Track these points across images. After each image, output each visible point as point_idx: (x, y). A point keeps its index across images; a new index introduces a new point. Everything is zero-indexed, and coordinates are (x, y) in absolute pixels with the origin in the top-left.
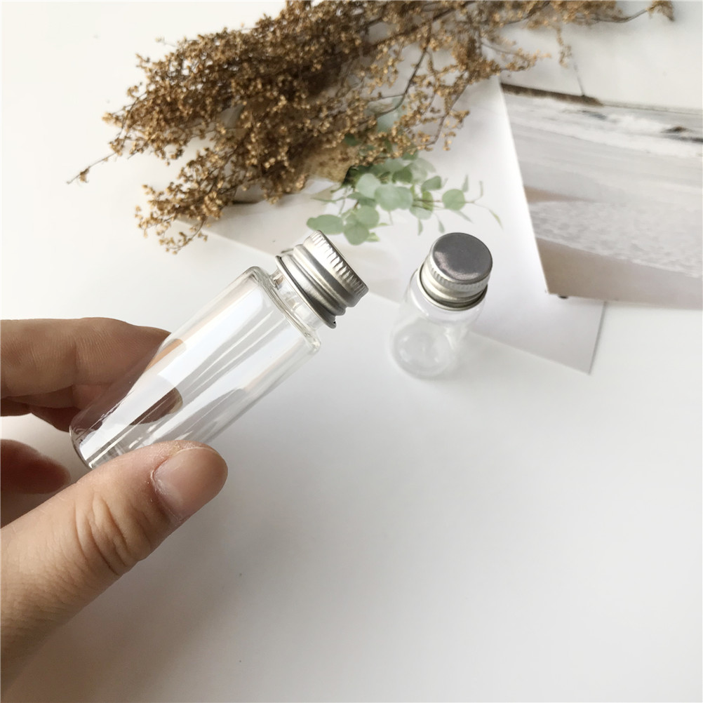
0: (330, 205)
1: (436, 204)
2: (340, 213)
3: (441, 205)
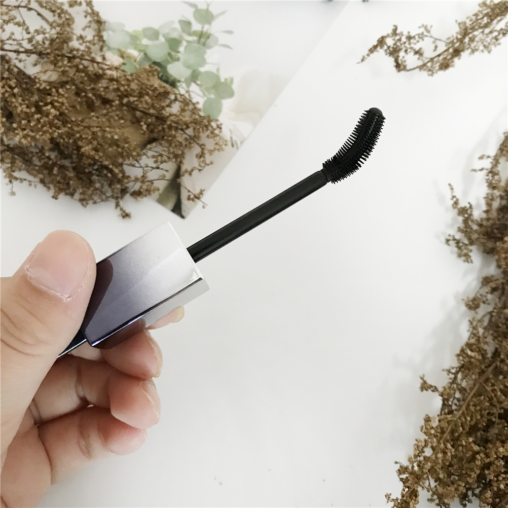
3: (207, 26)
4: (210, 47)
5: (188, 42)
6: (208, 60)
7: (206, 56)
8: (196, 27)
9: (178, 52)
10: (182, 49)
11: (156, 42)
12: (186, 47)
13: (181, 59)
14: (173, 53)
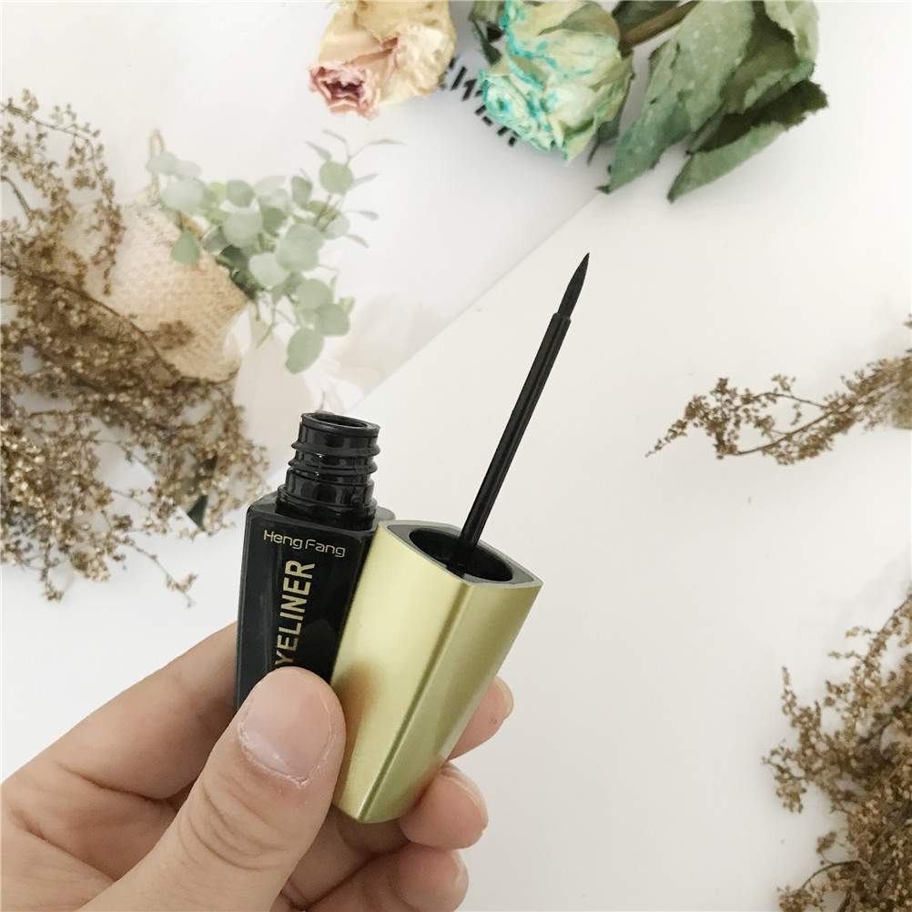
0: (276, 331)
1: (332, 203)
2: (295, 325)
3: (336, 197)
4: (331, 237)
5: (298, 220)
6: (322, 260)
7: (321, 252)
8: (319, 195)
9: (276, 235)
10: (283, 231)
11: (243, 210)
12: (292, 229)
13: (277, 251)
14: (267, 236)
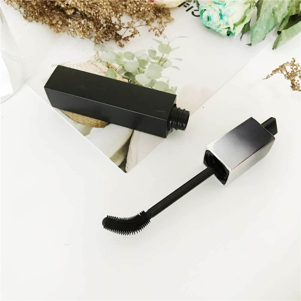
1: (164, 57)
4: (164, 68)
5: (152, 63)
8: (159, 54)
9: (145, 68)
10: (147, 67)
11: (132, 61)
12: (150, 66)
13: (145, 73)
14: (141, 68)
